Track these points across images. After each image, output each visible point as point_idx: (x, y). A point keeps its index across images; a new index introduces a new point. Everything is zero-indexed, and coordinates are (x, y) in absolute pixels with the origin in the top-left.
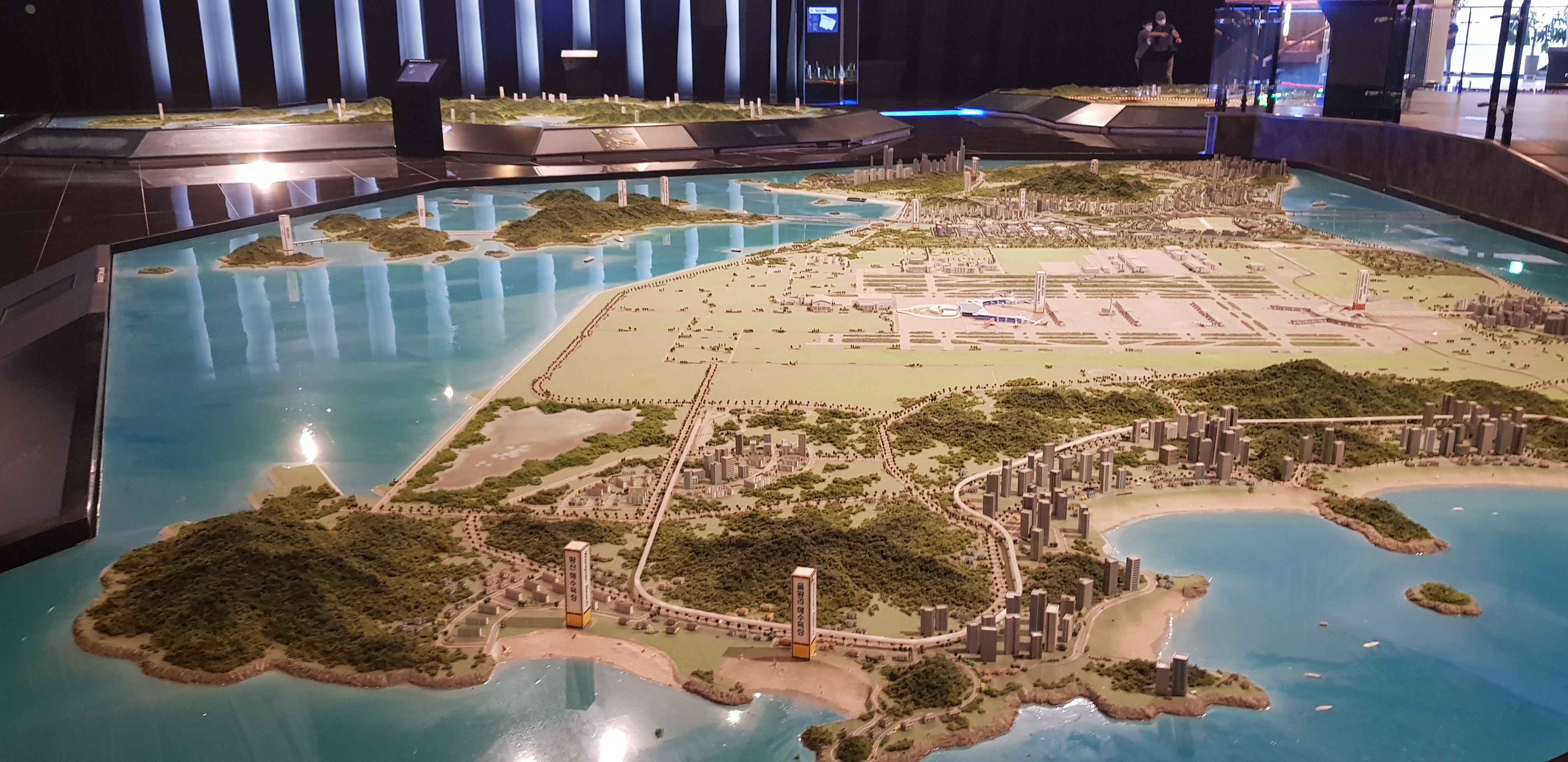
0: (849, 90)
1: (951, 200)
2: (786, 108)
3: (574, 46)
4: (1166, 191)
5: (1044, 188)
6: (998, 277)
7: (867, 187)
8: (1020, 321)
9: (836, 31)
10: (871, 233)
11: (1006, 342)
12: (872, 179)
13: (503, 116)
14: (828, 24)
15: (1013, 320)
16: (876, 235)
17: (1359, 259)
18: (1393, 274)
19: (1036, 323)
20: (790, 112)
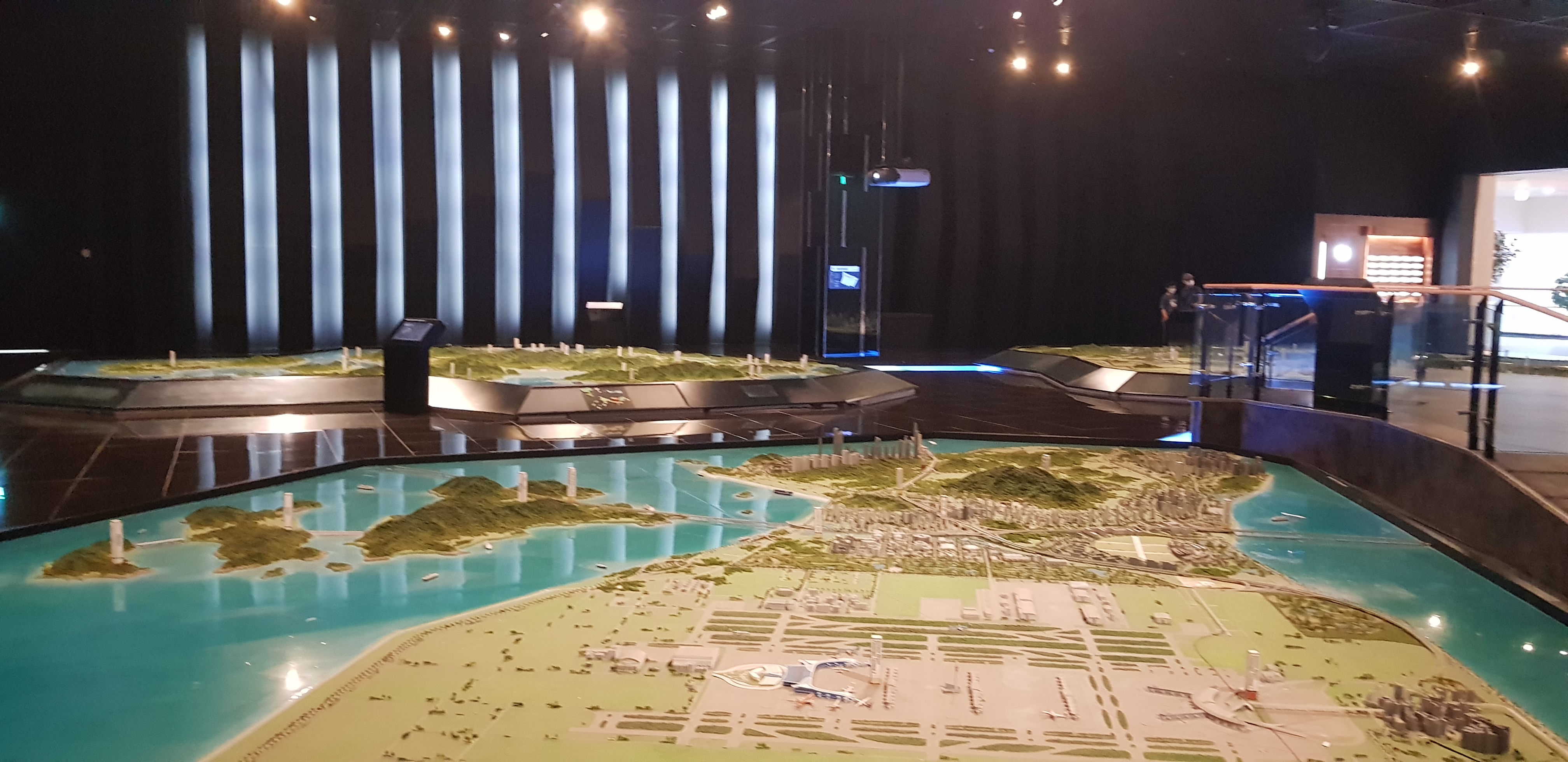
0: (870, 342)
1: (878, 498)
2: (789, 364)
3: (609, 296)
4: (1119, 493)
5: (983, 486)
6: (863, 620)
7: (803, 476)
8: (842, 699)
9: (858, 288)
10: (765, 544)
11: (806, 736)
12: (815, 466)
13: (504, 369)
14: (850, 282)
15: (834, 697)
16: (771, 547)
17: (1286, 611)
18: (1317, 636)
19: (861, 702)
20: (794, 369)
